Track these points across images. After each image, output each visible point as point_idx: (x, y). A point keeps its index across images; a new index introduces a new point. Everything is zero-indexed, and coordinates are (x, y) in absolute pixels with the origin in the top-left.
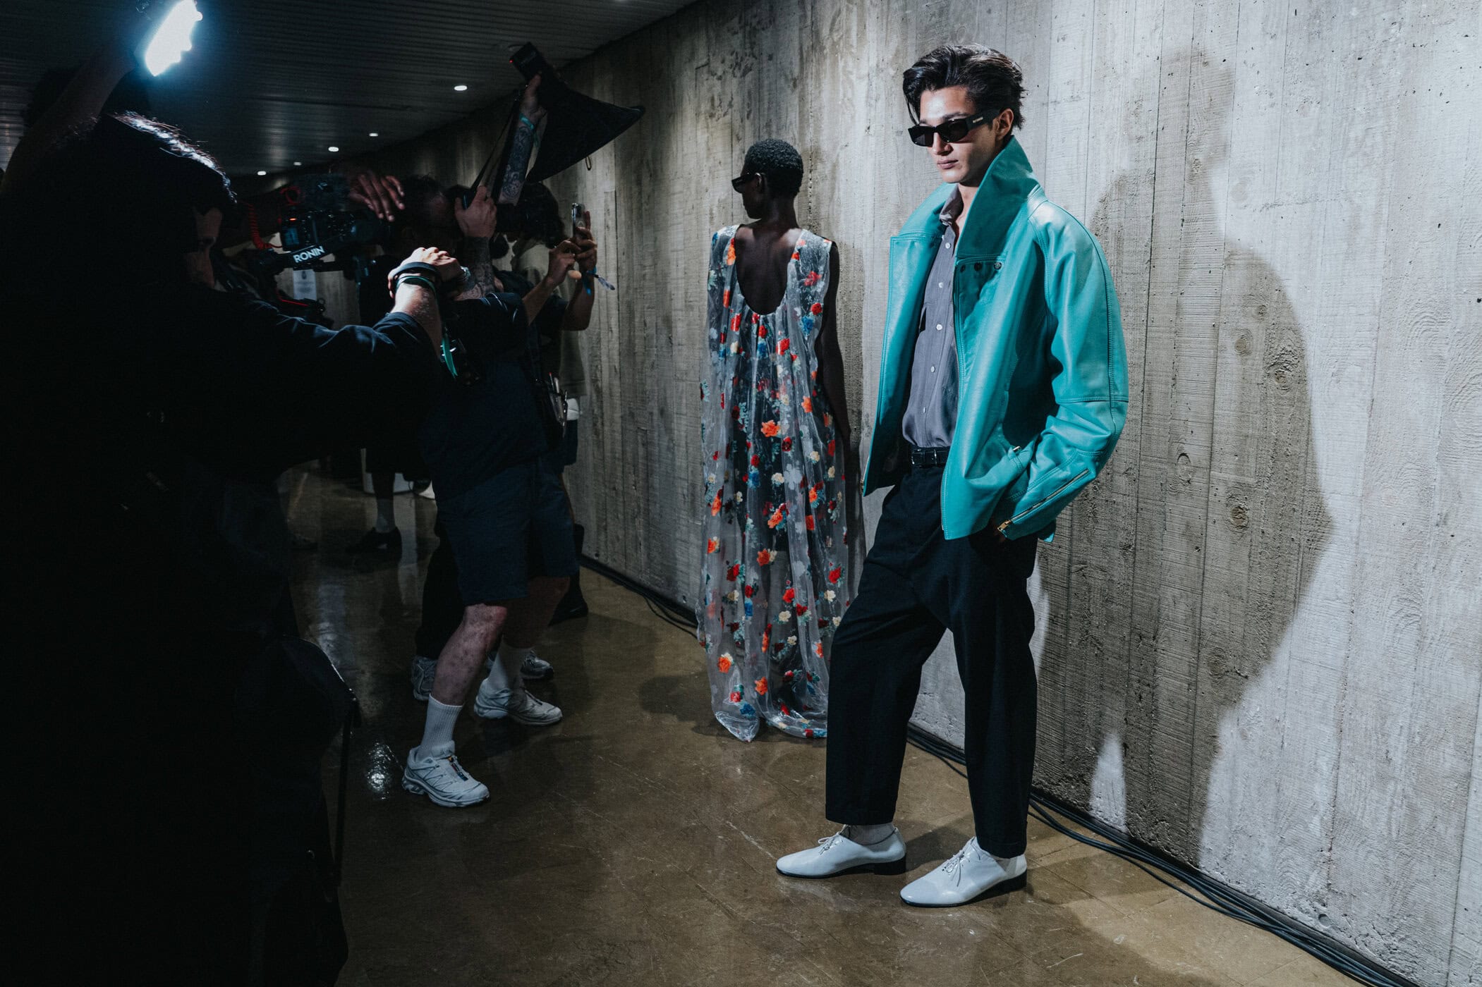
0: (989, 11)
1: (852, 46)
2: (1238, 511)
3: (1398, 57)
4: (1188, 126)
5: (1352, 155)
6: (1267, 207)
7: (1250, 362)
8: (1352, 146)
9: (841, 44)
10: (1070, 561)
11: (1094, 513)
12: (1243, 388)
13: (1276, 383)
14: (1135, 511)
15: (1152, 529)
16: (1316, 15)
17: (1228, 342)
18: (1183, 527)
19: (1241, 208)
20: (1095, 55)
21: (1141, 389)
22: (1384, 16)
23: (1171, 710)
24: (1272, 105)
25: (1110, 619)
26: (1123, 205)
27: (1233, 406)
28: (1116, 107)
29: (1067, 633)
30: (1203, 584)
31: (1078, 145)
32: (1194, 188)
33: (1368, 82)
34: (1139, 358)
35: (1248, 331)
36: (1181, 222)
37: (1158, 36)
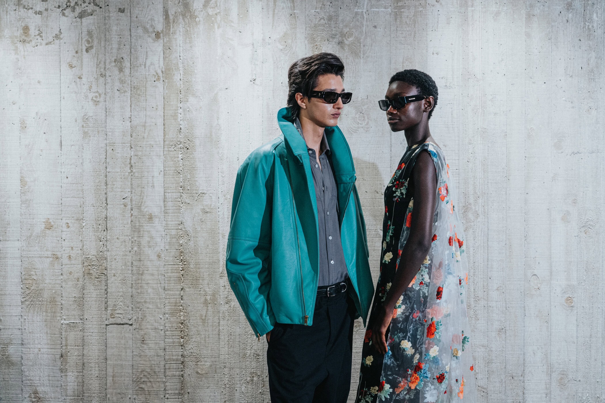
0: (375, 27)
1: (232, 22)
2: (569, 300)
9: (219, 18)
11: (476, 315)
13: (585, 235)
14: (504, 309)
16: (592, 71)
24: (573, 107)
30: (550, 340)
31: (452, 112)
36: (525, 158)
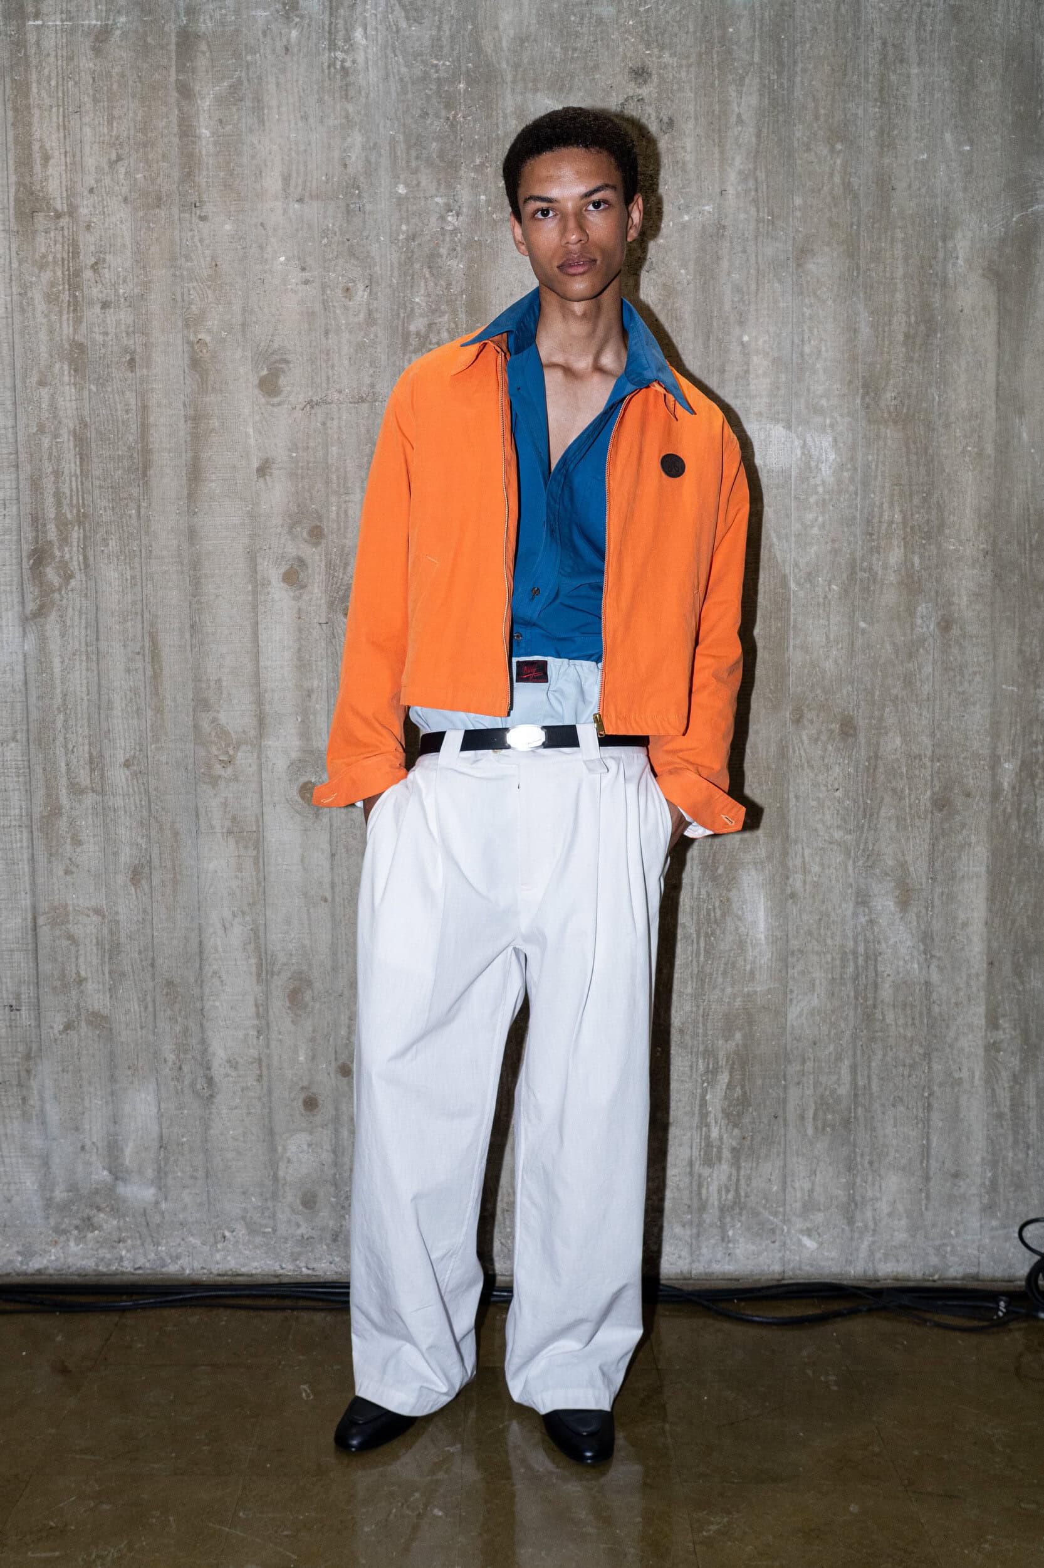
3: (459, 249)
4: (183, 294)
5: (415, 351)
6: (311, 404)
7: (304, 596)
8: (414, 341)
10: (34, 908)
12: (300, 630)
15: (176, 834)
17: (274, 574)
18: (228, 823)
19: (273, 405)
20: (13, 179)
21: (139, 644)
22: (437, 199)
23: (234, 1074)
25: (117, 976)
26: (86, 393)
27: (287, 655)
28: (59, 256)
29: (38, 1018)
32: (202, 378)
33: (426, 271)
34: (134, 603)
35: (301, 561)
37: (123, 170)
